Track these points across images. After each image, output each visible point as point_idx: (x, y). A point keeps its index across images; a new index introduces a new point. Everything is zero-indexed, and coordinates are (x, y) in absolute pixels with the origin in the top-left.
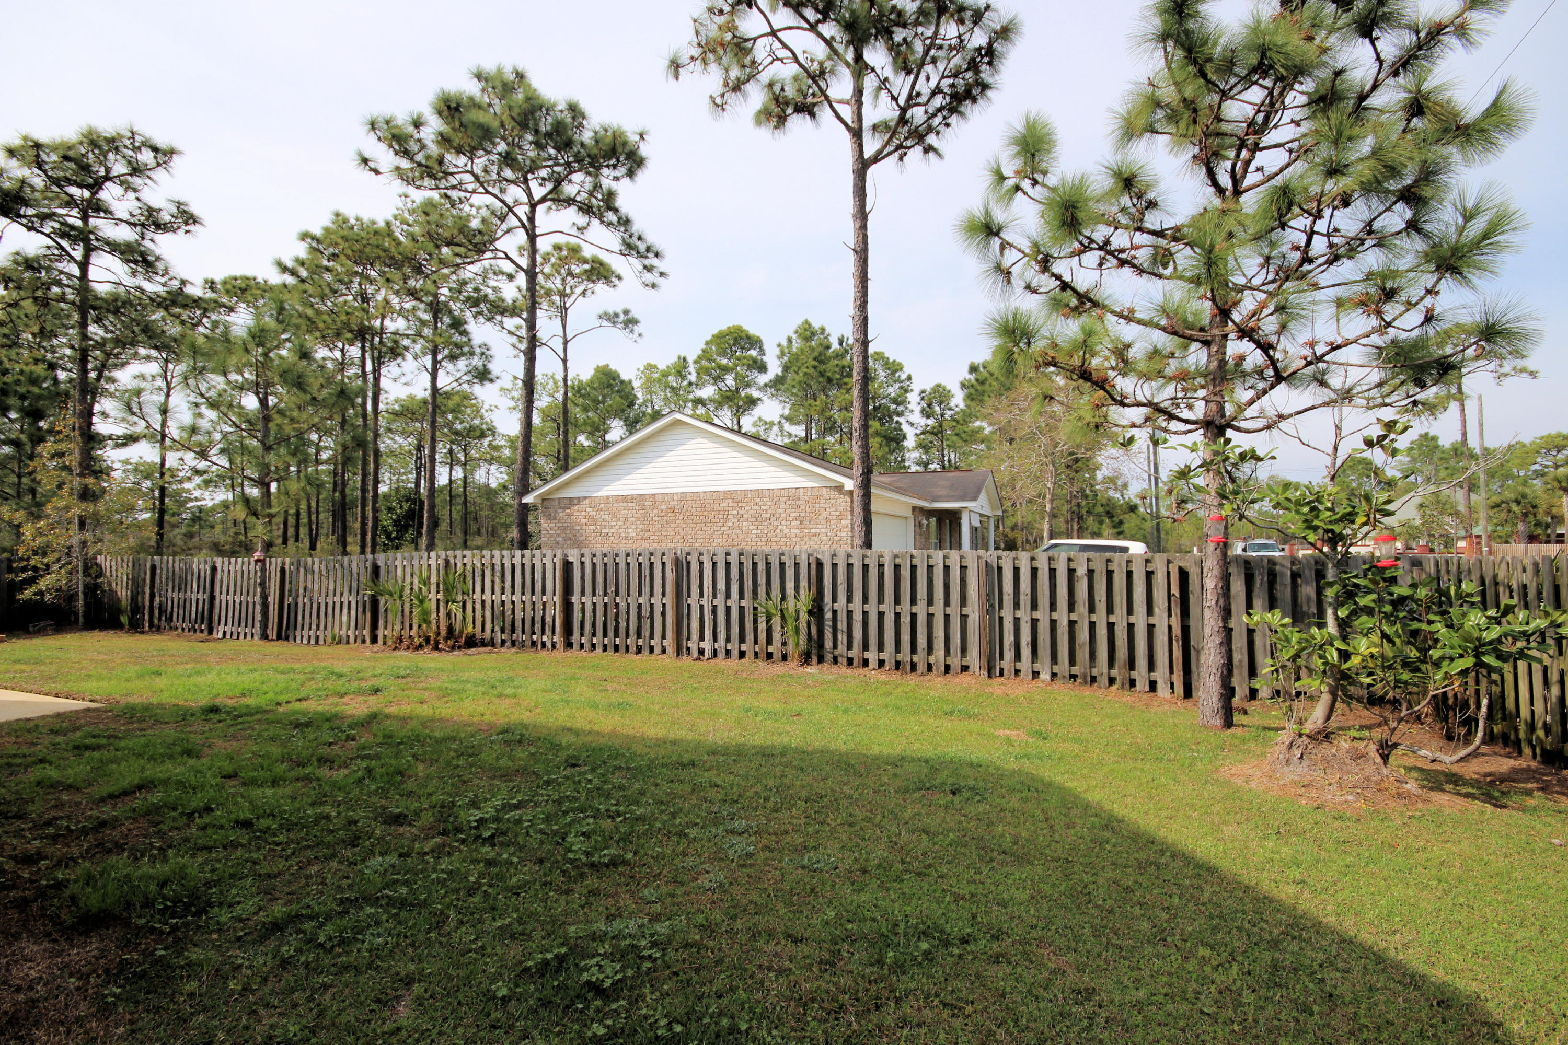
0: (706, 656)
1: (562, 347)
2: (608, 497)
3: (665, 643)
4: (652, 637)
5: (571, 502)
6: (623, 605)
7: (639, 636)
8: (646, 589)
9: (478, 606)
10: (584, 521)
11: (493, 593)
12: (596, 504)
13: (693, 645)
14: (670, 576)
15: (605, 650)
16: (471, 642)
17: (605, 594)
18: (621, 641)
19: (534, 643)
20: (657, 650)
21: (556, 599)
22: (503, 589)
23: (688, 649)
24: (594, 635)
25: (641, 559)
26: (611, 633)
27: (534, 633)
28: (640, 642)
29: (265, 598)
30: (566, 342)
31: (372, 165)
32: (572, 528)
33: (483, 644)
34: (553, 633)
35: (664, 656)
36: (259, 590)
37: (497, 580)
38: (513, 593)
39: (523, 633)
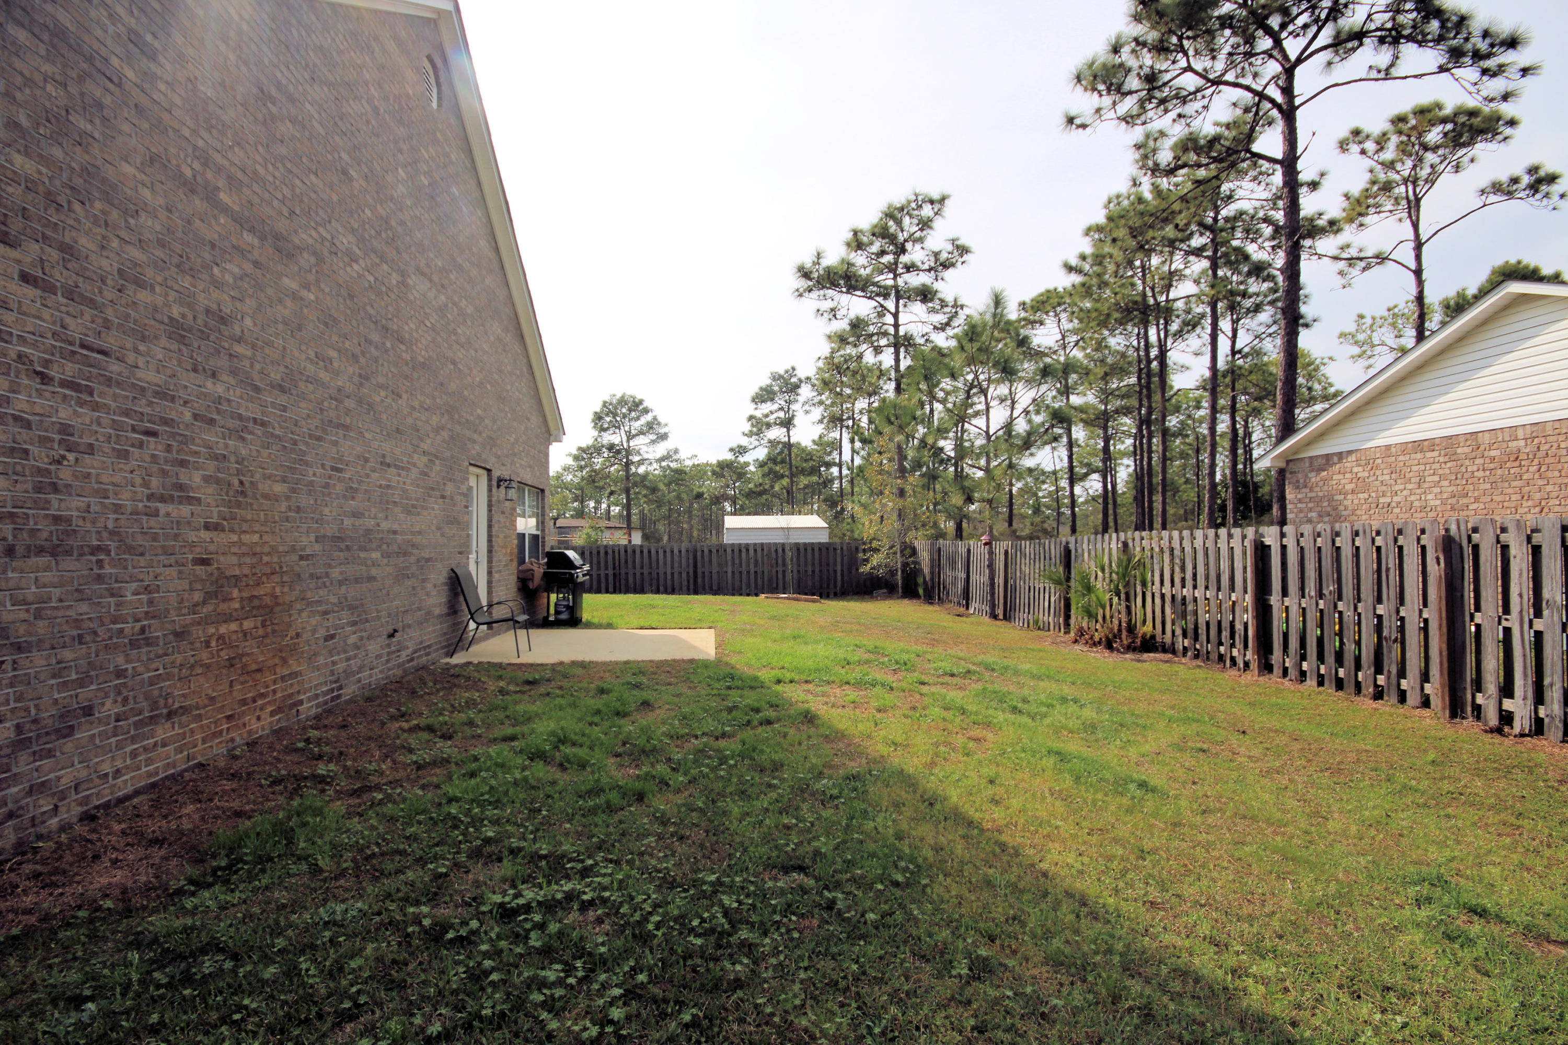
0: (1517, 729)
1: (1412, 254)
2: (1388, 447)
3: (1428, 688)
4: (1402, 674)
5: (1328, 460)
6: (1349, 614)
7: (1379, 670)
8: (1389, 593)
9: (1158, 601)
10: (1349, 487)
11: (1173, 585)
12: (1368, 460)
13: (1487, 700)
14: (1435, 570)
15: (1321, 683)
16: (1149, 645)
17: (1321, 595)
18: (1348, 674)
19: (1221, 658)
20: (1413, 698)
21: (1249, 598)
22: (1183, 580)
23: (1477, 709)
24: (1303, 658)
25: (1379, 541)
26: (1330, 658)
27: (1220, 643)
28: (1381, 680)
29: (992, 579)
30: (1419, 246)
31: (1078, 121)
32: (1331, 499)
33: (1164, 650)
34: (1246, 646)
35: (1426, 712)
36: (987, 571)
37: (1177, 569)
38: (1195, 587)
39: (1208, 641)
